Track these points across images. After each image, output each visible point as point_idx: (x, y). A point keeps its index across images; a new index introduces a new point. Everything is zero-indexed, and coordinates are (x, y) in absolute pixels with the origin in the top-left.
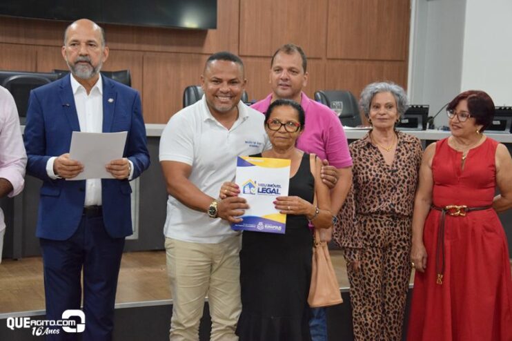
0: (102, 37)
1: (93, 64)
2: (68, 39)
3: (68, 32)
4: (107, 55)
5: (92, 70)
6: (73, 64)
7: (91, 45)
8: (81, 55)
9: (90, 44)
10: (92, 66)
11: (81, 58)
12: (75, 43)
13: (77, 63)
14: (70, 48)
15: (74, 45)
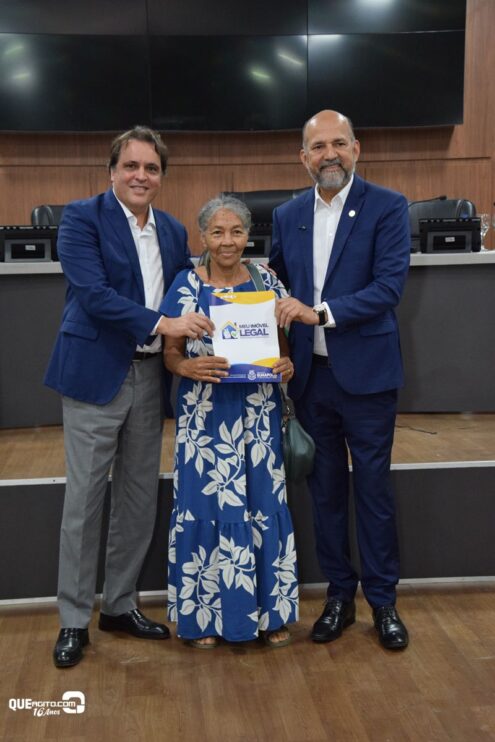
0: (350, 131)
1: (345, 166)
2: (308, 140)
3: (306, 132)
4: (359, 151)
5: (343, 175)
6: (318, 171)
7: (341, 144)
8: (327, 160)
9: (338, 143)
10: (344, 169)
11: (326, 163)
12: (320, 146)
13: (322, 168)
14: (311, 152)
15: (319, 147)
